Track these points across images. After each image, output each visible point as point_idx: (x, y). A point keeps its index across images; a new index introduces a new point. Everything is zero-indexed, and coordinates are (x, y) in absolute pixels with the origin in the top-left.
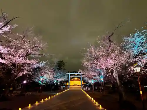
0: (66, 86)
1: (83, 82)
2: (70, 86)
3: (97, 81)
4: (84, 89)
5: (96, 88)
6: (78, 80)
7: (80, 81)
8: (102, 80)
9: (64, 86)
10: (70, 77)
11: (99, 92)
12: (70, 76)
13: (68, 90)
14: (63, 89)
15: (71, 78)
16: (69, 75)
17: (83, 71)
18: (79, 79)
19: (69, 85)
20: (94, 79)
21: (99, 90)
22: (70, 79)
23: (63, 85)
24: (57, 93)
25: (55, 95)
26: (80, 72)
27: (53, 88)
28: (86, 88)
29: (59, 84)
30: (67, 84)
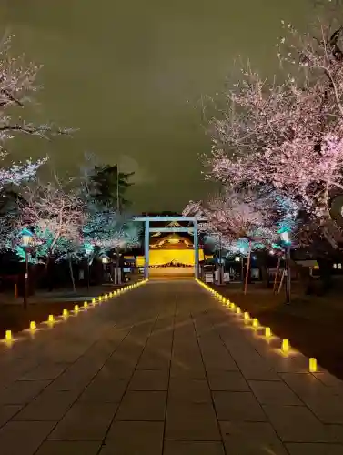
0: (134, 267)
1: (201, 252)
2: (151, 271)
3: (262, 246)
4: (209, 278)
5: (256, 273)
6: (180, 246)
7: (190, 247)
8: (285, 237)
9: (127, 270)
10: (151, 234)
11: (270, 286)
12: (148, 230)
13: (143, 282)
14: (123, 280)
15: (154, 239)
16: (147, 225)
17: (204, 206)
18: (186, 242)
19: (147, 266)
20: (250, 239)
21: (267, 281)
22: (150, 243)
23: (122, 266)
24: (96, 296)
25: (90, 302)
26: (193, 213)
27: (82, 275)
28: (216, 273)
29: (105, 261)
30: (140, 261)
